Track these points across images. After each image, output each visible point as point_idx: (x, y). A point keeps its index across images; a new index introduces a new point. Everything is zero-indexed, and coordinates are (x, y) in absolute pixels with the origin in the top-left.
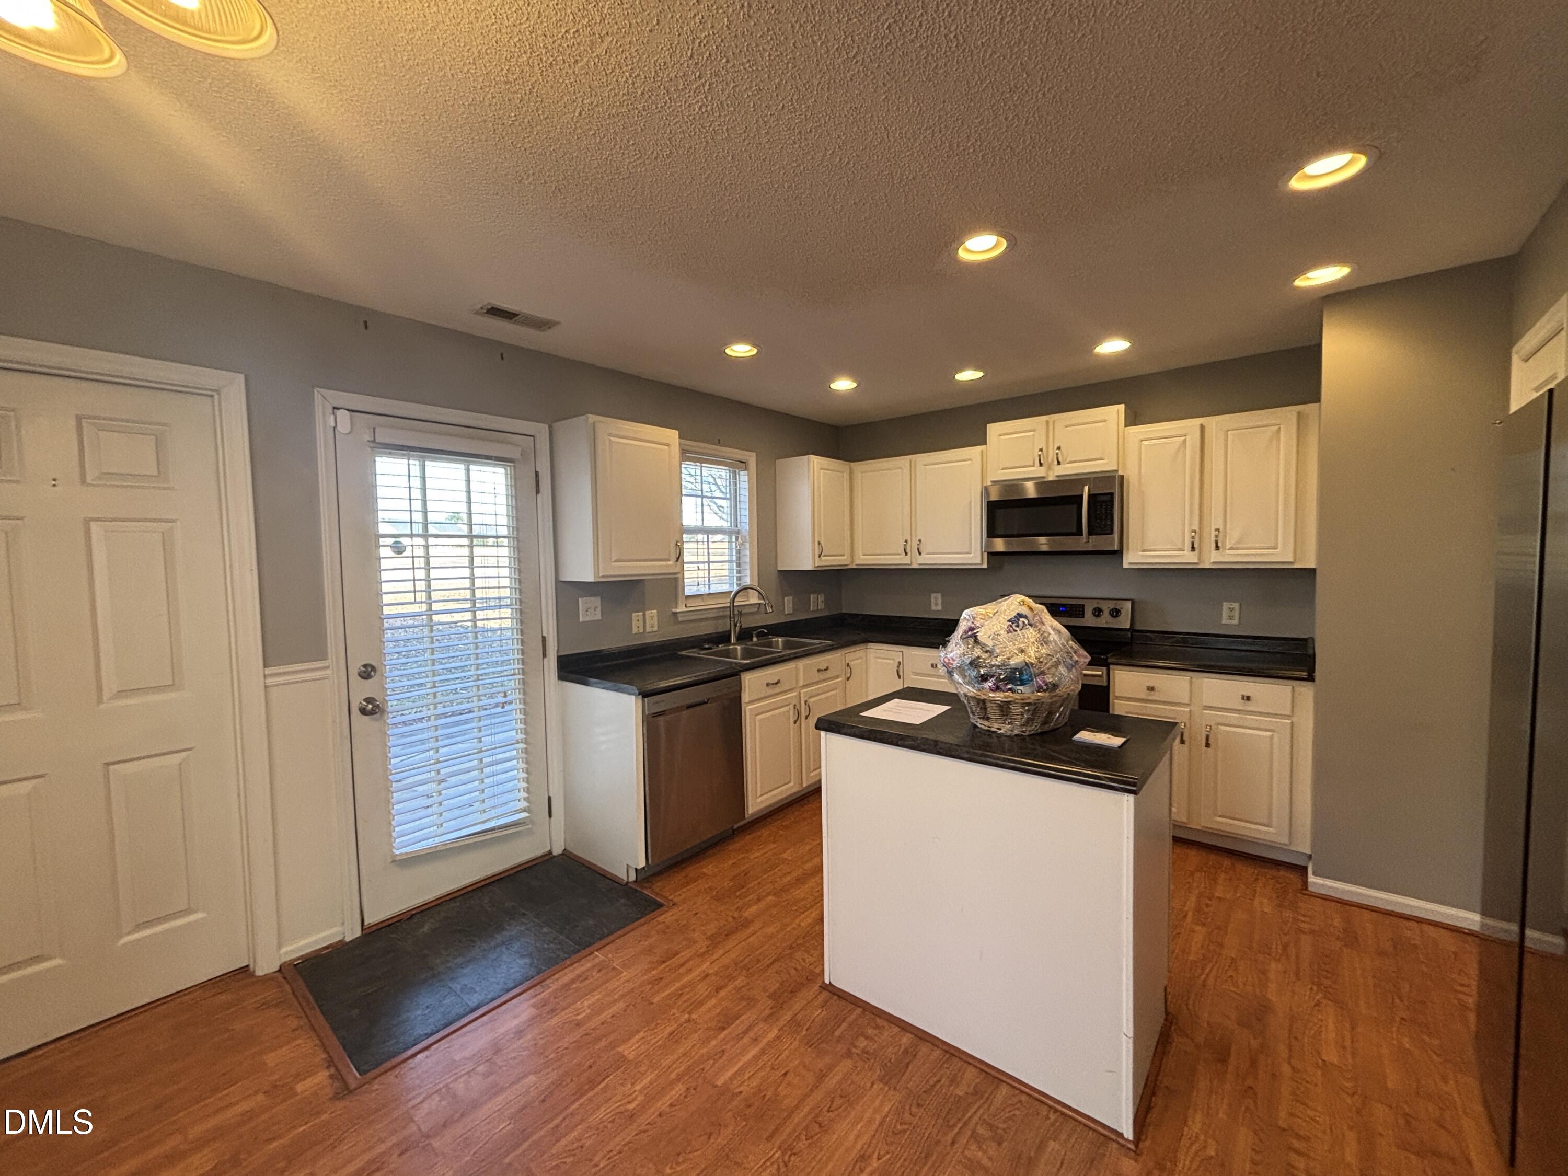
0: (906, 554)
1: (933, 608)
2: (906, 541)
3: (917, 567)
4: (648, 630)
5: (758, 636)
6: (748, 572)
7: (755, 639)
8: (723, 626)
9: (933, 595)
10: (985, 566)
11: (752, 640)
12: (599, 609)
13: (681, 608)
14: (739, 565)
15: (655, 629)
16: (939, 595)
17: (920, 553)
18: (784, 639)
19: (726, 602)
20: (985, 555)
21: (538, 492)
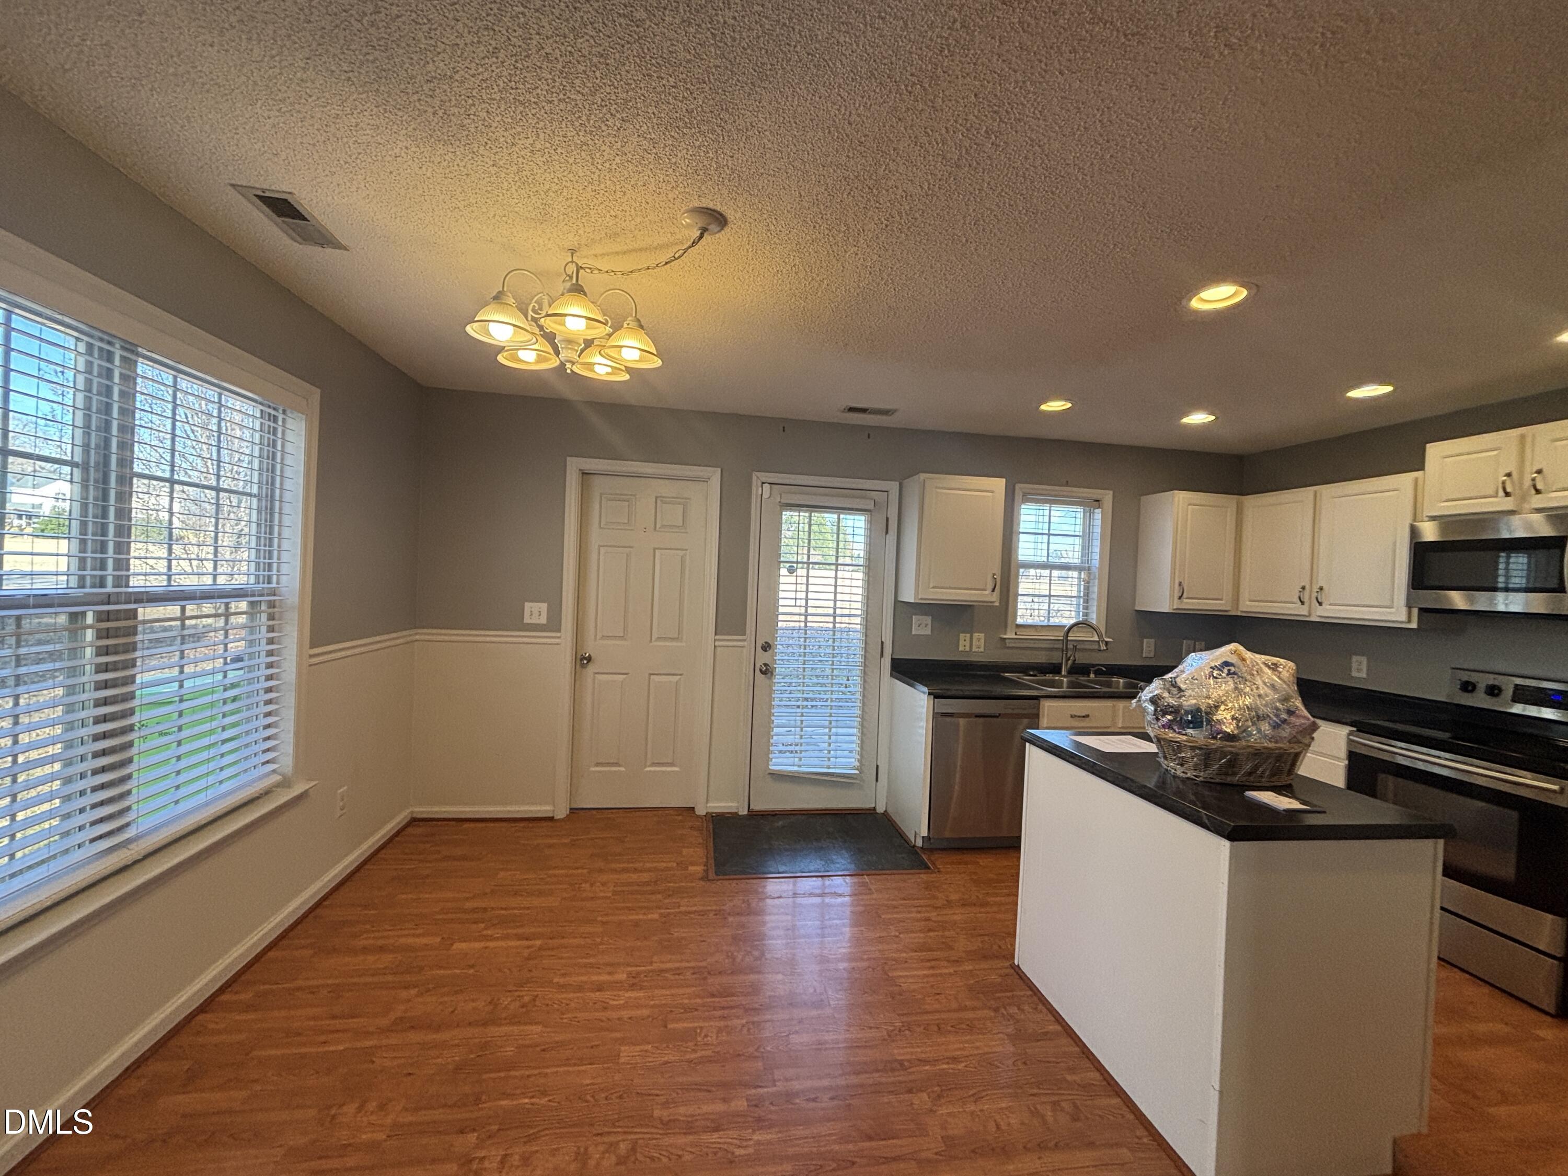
0: (1303, 603)
1: (1354, 674)
2: (1303, 588)
3: (1318, 620)
4: (974, 649)
5: (1096, 673)
6: (1095, 609)
7: (1092, 676)
8: (1056, 658)
9: (1355, 658)
10: (1414, 625)
11: (1089, 676)
12: (930, 627)
13: (1010, 635)
14: (1086, 601)
15: (982, 649)
16: (1364, 660)
17: (1320, 604)
18: (1127, 680)
19: (1060, 635)
20: (1415, 611)
21: (887, 533)
